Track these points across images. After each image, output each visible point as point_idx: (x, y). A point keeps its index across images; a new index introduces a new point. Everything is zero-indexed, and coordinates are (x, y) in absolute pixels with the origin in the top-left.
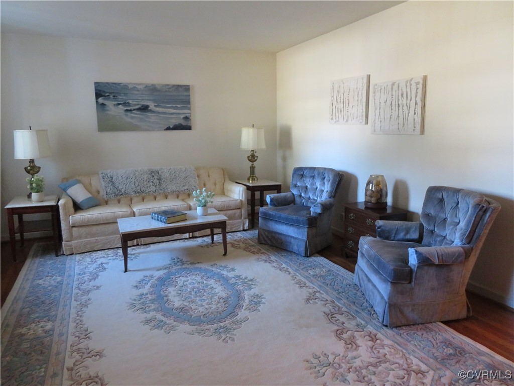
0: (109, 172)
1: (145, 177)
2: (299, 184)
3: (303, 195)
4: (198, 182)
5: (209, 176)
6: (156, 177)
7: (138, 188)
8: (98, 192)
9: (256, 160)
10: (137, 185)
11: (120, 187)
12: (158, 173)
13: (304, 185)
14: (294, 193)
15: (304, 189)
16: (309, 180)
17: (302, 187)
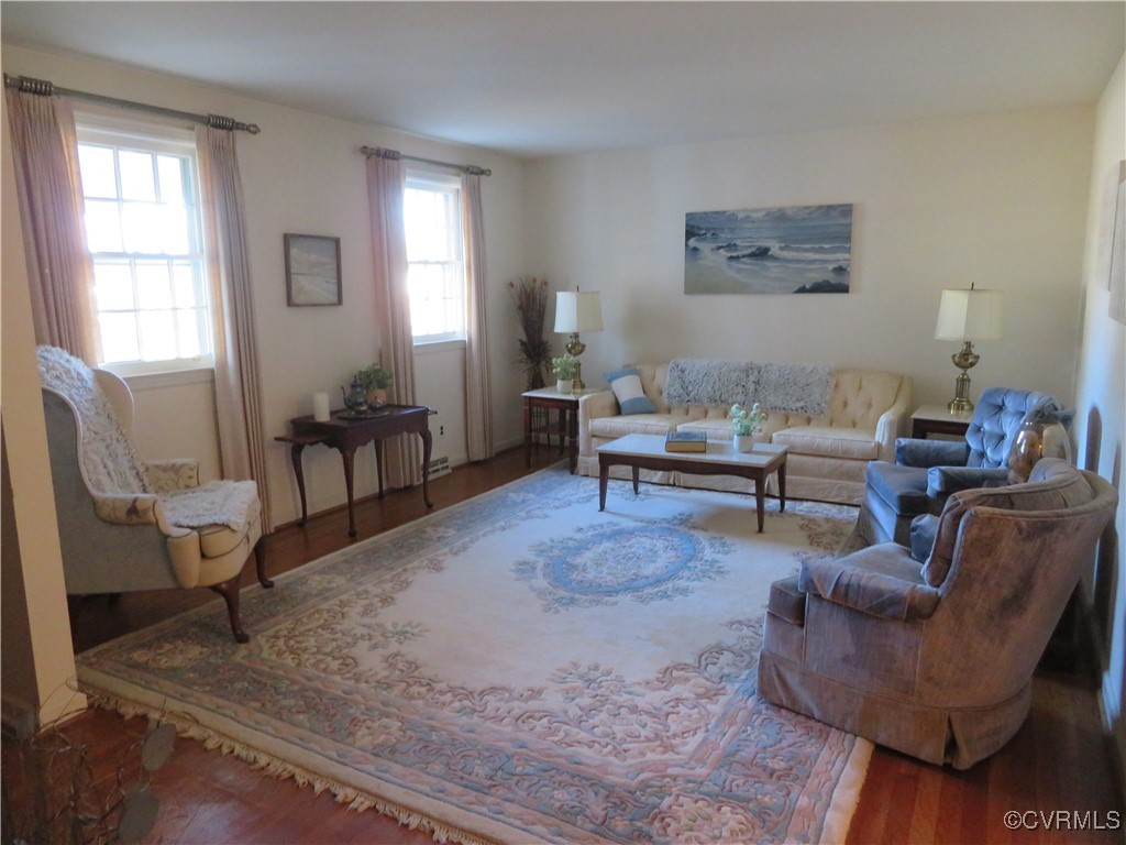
0: (682, 362)
1: (734, 376)
2: (986, 427)
3: (988, 452)
4: (828, 397)
5: (860, 388)
6: (752, 378)
7: (718, 394)
8: (661, 393)
9: (972, 365)
10: (716, 388)
11: (690, 388)
12: (759, 372)
13: (997, 430)
14: (971, 445)
15: (994, 441)
16: (1009, 420)
17: (991, 435)
